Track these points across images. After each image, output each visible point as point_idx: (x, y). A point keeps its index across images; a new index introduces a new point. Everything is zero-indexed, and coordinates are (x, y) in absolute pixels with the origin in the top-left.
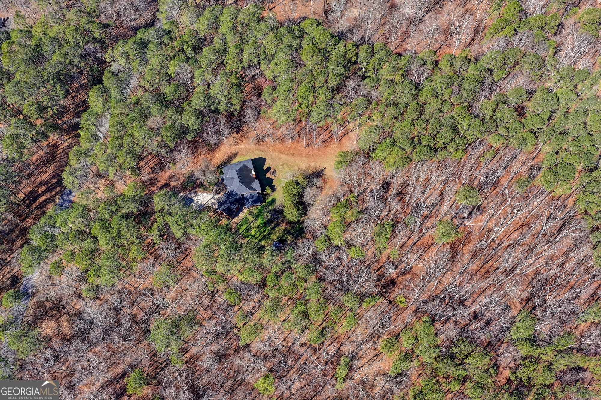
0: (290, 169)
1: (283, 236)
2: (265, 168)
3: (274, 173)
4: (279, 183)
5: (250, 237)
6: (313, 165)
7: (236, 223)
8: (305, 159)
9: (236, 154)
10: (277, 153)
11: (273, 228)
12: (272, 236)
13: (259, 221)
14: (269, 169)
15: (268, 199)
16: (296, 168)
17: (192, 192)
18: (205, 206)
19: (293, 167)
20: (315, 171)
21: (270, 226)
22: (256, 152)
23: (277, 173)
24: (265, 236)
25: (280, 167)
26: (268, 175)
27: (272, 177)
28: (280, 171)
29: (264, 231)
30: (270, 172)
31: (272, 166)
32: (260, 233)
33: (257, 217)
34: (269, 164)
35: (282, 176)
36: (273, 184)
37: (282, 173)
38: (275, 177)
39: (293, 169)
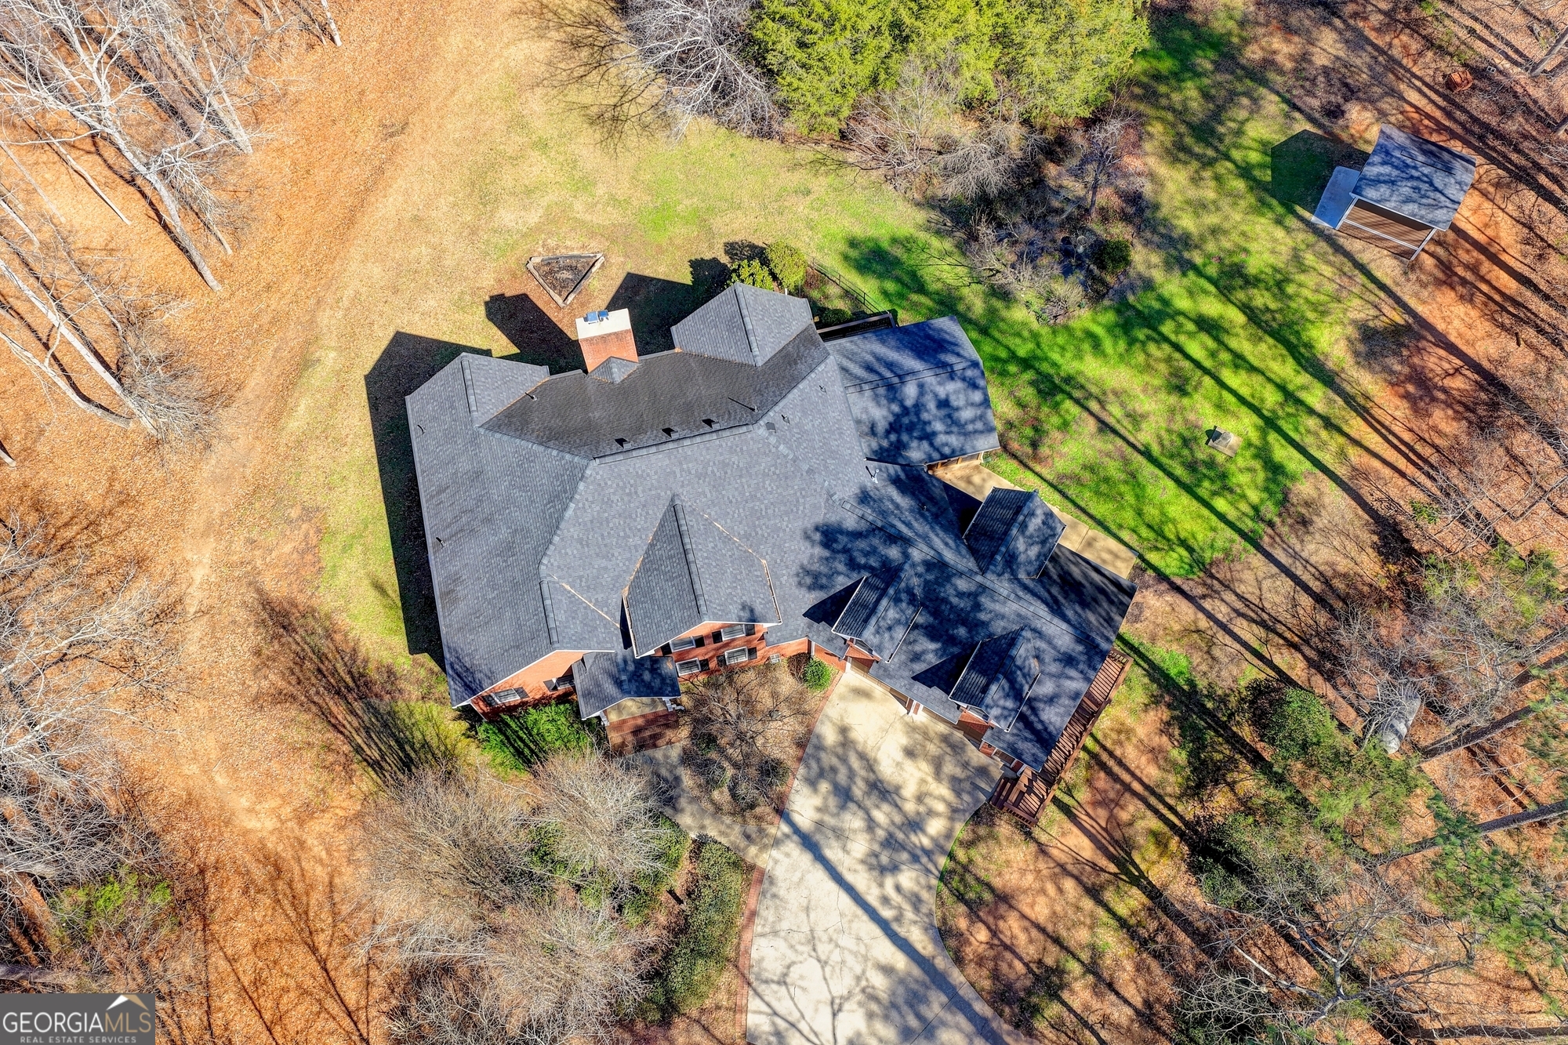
0: (543, 145)
1: (1245, 171)
4: (680, 231)
5: (1282, 453)
10: (355, 253)
12: (1254, 264)
16: (535, 104)
19: (518, 123)
21: (1148, 285)
22: (298, 420)
23: (573, 245)
25: (507, 216)
28: (553, 219)
29: (1207, 326)
30: (550, 304)
31: (490, 283)
32: (1239, 361)
34: (459, 305)
35: (613, 200)
36: (685, 277)
37: (578, 206)
38: (616, 259)
39: (541, 126)
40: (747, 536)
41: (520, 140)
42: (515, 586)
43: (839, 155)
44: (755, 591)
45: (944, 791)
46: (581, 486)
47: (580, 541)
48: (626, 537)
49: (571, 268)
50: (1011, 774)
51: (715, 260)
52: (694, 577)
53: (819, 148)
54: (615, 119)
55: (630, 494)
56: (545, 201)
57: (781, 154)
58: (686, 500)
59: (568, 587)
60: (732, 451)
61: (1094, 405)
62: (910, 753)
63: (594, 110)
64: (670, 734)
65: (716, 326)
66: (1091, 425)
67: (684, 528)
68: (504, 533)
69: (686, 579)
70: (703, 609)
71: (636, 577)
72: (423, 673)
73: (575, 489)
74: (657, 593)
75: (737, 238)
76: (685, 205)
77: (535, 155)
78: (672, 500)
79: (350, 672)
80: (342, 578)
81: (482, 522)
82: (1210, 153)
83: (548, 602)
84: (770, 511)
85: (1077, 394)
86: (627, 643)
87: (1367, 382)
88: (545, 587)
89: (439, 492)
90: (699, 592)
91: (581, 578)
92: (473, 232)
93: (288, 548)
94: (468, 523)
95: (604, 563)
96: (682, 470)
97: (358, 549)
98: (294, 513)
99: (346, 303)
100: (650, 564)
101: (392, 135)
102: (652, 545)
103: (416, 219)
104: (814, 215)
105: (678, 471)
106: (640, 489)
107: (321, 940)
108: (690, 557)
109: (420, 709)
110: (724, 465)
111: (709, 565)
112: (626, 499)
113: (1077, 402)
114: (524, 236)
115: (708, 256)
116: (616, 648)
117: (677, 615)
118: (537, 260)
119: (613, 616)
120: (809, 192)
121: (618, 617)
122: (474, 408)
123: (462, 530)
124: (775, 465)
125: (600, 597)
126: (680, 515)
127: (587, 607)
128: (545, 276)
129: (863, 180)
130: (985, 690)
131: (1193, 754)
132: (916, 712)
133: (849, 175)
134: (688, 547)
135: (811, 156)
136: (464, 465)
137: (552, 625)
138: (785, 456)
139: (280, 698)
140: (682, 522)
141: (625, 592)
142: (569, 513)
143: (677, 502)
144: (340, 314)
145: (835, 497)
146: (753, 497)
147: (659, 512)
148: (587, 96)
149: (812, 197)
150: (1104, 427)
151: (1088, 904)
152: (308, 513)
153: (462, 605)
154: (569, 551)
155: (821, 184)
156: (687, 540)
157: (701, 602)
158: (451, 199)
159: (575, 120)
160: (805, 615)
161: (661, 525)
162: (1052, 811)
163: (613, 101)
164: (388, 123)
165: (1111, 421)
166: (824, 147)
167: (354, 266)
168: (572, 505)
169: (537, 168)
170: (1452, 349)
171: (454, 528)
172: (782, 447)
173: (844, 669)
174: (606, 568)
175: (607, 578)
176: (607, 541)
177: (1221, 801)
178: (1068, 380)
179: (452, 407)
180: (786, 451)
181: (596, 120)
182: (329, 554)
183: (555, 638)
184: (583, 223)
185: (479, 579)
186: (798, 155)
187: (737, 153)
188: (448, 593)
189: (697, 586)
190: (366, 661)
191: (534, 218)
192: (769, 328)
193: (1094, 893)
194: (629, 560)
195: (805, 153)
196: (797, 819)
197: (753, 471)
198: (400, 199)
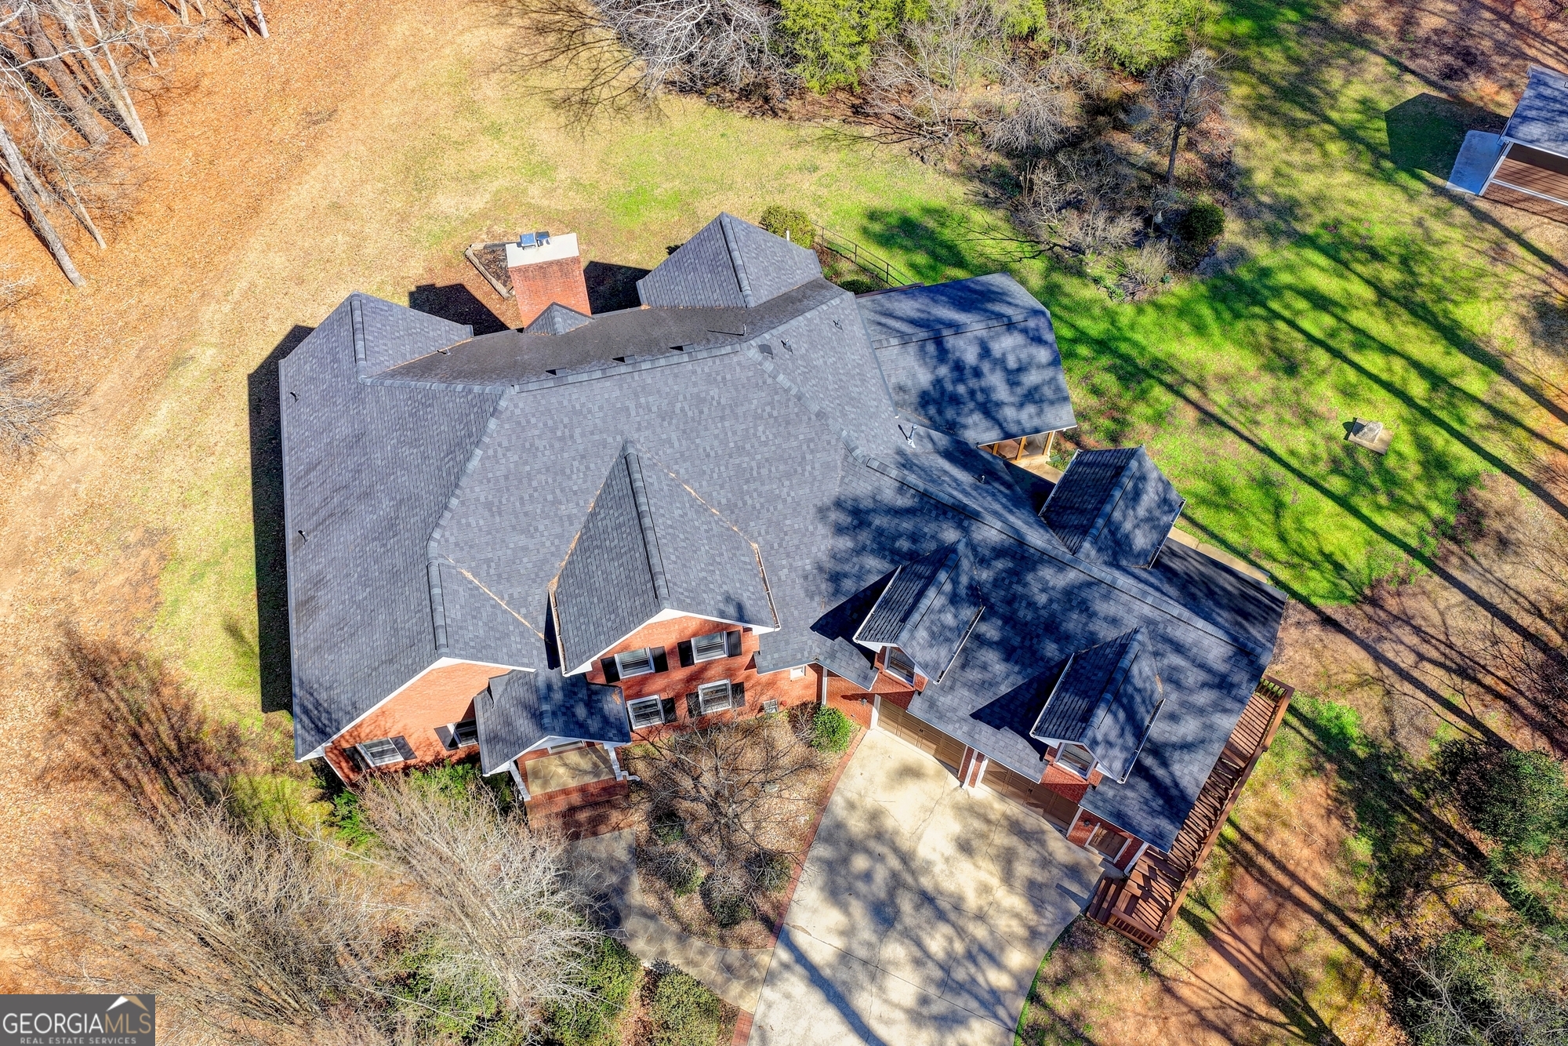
0: (495, 130)
4: (656, 216)
10: (256, 243)
19: (469, 107)
22: (156, 426)
25: (446, 202)
28: (502, 205)
31: (417, 272)
40: (731, 508)
41: (469, 125)
42: (395, 575)
43: (855, 130)
44: (741, 581)
45: (1015, 901)
46: (492, 424)
47: (488, 505)
48: (556, 502)
50: (1115, 873)
52: (652, 549)
53: (828, 124)
54: (583, 103)
55: (562, 439)
56: (496, 185)
57: (783, 133)
58: (642, 449)
59: (469, 576)
60: (710, 380)
61: (1192, 392)
62: (965, 847)
63: (559, 95)
64: (615, 816)
65: (695, 270)
66: (1190, 415)
67: (639, 484)
68: (386, 505)
69: (639, 554)
70: (663, 591)
71: (570, 563)
72: (277, 737)
73: (483, 430)
74: (598, 580)
76: (665, 188)
77: (485, 140)
78: (624, 449)
79: (177, 738)
80: (185, 613)
81: (359, 498)
82: (1303, 115)
83: (436, 591)
84: (765, 472)
85: (1168, 378)
86: (553, 662)
87: (1547, 367)
88: (434, 570)
89: (308, 472)
90: (657, 569)
91: (488, 561)
92: (403, 220)
93: (119, 580)
94: (341, 503)
95: (522, 540)
96: (638, 406)
97: (211, 579)
98: (132, 537)
99: (236, 295)
100: (589, 542)
101: (315, 123)
102: (593, 515)
103: (335, 207)
104: (824, 192)
105: (632, 405)
106: (578, 431)
108: (647, 522)
109: (266, 784)
110: (700, 400)
111: (674, 537)
112: (557, 445)
113: (1170, 388)
114: (465, 222)
116: (536, 666)
117: (624, 605)
118: (478, 246)
119: (534, 621)
120: (816, 169)
121: (543, 624)
122: (361, 356)
123: (332, 515)
124: (771, 404)
125: (516, 591)
126: (635, 467)
127: (496, 606)
128: (487, 265)
129: (883, 153)
130: (1086, 717)
131: (1381, 845)
132: (973, 782)
133: (866, 150)
134: (644, 508)
135: (819, 132)
136: (343, 429)
137: (439, 621)
138: (787, 391)
140: (637, 476)
141: (553, 586)
142: (474, 464)
143: (631, 450)
144: (227, 308)
145: (858, 452)
146: (740, 450)
147: (604, 466)
148: (552, 81)
149: (820, 173)
150: (1208, 418)
152: (151, 537)
153: (322, 615)
154: (472, 520)
155: (831, 161)
156: (642, 499)
157: (660, 582)
158: (380, 185)
159: (536, 104)
160: (813, 628)
161: (608, 485)
162: (1180, 930)
163: (582, 84)
164: (313, 110)
165: (1216, 411)
166: (835, 123)
167: (252, 256)
168: (479, 452)
169: (487, 152)
171: (323, 513)
172: (781, 377)
173: (867, 722)
174: (525, 549)
175: (527, 564)
176: (529, 508)
177: (1428, 916)
178: (1157, 364)
179: (335, 360)
180: (787, 384)
181: (561, 104)
182: (170, 586)
183: (442, 640)
184: (539, 209)
185: (348, 575)
186: (802, 132)
187: (729, 132)
188: (307, 602)
189: (655, 561)
190: (201, 723)
191: (478, 203)
192: (765, 269)
194: (560, 536)
195: (810, 130)
196: (801, 939)
197: (740, 411)
198: (318, 186)
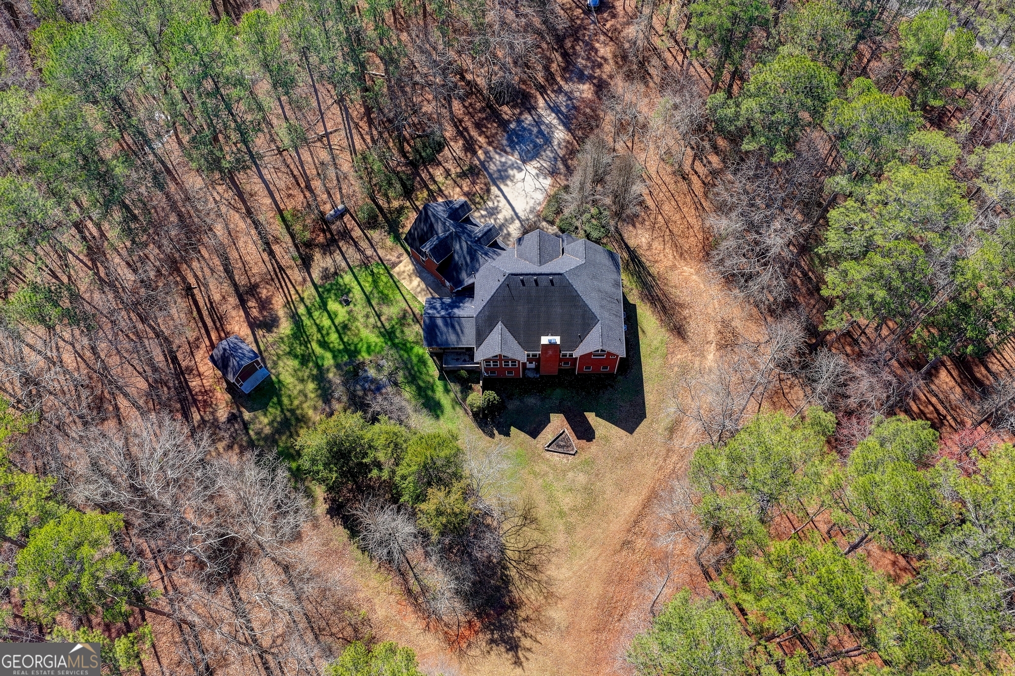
0: (562, 514)
1: (280, 403)
2: (591, 417)
3: (558, 444)
4: (511, 451)
6: (557, 614)
7: (394, 265)
8: (595, 589)
9: (679, 331)
11: (320, 377)
12: (295, 363)
13: (371, 337)
14: (586, 433)
15: (447, 391)
16: (560, 540)
17: (560, 165)
18: (494, 189)
19: (570, 530)
20: (522, 614)
21: (338, 366)
23: (555, 458)
24: (306, 343)
25: (582, 478)
26: (557, 423)
27: (548, 434)
29: (324, 344)
30: (569, 432)
31: (593, 448)
33: (389, 335)
34: (606, 439)
35: (536, 475)
36: (513, 430)
37: (551, 477)
38: (540, 446)
39: (560, 524)
41: (571, 519)
46: (567, 270)
48: (557, 263)
49: (559, 446)
51: (500, 433)
54: (526, 518)
56: (565, 482)
61: (379, 324)
63: (534, 526)
66: (383, 318)
67: (539, 256)
68: (595, 282)
69: (541, 243)
73: (570, 269)
75: (488, 438)
77: (566, 509)
79: (656, 305)
82: (288, 414)
85: (382, 330)
87: (281, 313)
92: (597, 475)
106: (550, 267)
107: (668, 233)
108: (538, 247)
111: (533, 248)
113: (384, 327)
114: (576, 467)
115: (502, 436)
126: (539, 260)
134: (538, 251)
136: (607, 314)
139: (681, 306)
141: (560, 257)
142: (574, 267)
147: (545, 265)
148: (536, 535)
150: (379, 315)
151: (443, 188)
153: (613, 278)
154: (575, 263)
158: (605, 496)
159: (545, 522)
163: (524, 528)
164: (631, 550)
165: (375, 317)
169: (565, 501)
170: (247, 314)
178: (384, 336)
181: (534, 520)
184: (551, 467)
189: (539, 239)
190: (650, 307)
191: (571, 475)
193: (440, 190)
198: (627, 503)
